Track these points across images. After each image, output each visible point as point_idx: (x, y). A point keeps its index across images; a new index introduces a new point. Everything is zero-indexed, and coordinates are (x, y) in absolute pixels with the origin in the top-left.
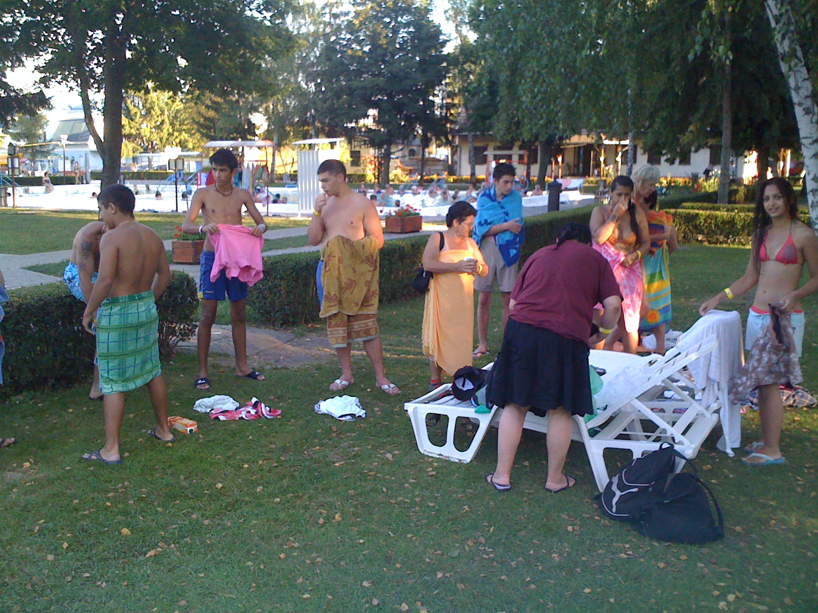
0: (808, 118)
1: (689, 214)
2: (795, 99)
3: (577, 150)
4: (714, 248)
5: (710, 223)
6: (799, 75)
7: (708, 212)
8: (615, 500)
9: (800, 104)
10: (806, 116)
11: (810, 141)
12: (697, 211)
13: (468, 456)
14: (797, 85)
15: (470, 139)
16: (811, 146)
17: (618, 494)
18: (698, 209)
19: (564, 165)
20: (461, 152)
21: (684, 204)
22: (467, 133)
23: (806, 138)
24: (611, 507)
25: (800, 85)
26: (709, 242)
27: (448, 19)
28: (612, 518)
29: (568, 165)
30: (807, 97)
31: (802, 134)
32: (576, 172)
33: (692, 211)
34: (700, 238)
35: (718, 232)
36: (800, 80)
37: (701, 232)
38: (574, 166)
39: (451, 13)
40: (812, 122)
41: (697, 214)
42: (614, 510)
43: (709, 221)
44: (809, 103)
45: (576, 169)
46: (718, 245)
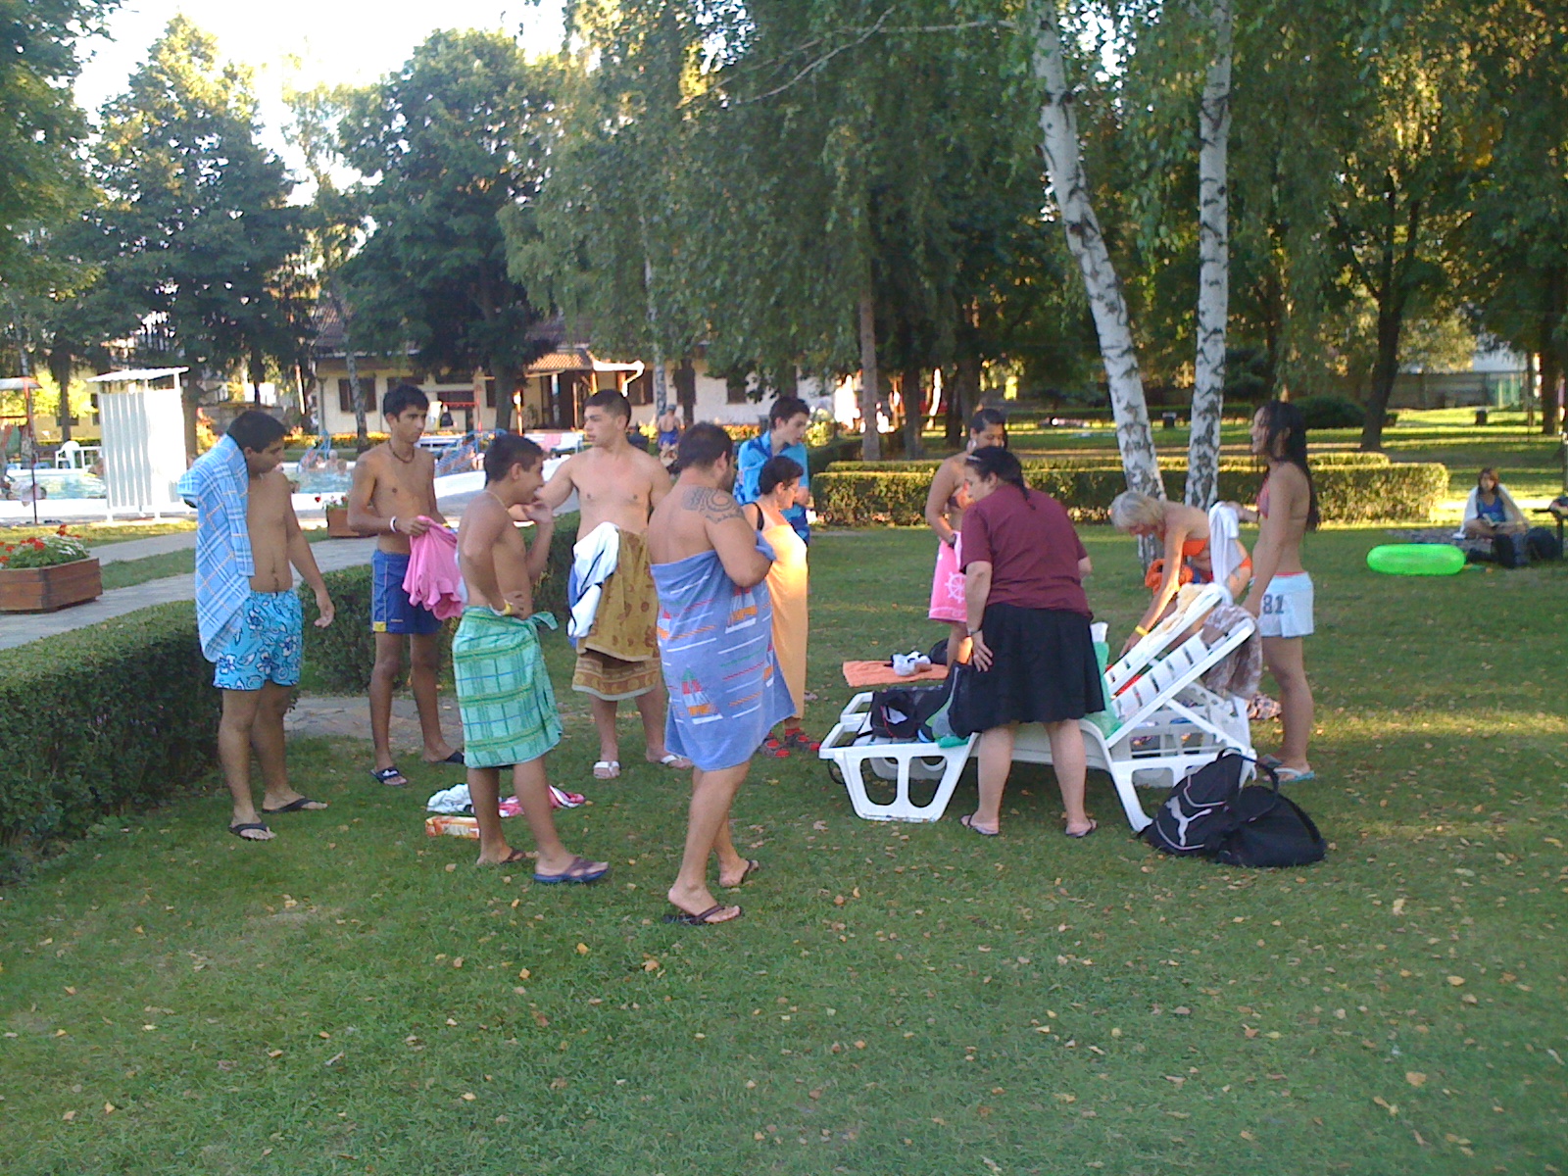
0: (1112, 317)
1: (860, 479)
2: (1093, 288)
3: (545, 381)
4: (903, 531)
5: (896, 492)
6: (1096, 254)
7: (891, 474)
8: (1182, 830)
9: (1100, 297)
10: (1110, 315)
11: (1118, 351)
12: (872, 474)
13: (935, 810)
14: (1094, 268)
15: (351, 366)
16: (1119, 360)
17: (1184, 822)
18: (876, 470)
19: (525, 409)
20: (322, 389)
21: (832, 464)
22: (343, 354)
23: (1112, 347)
24: (1177, 840)
25: (1098, 268)
26: (897, 522)
27: (289, 142)
28: (1182, 854)
29: (531, 408)
30: (1109, 286)
31: (1104, 342)
32: (547, 421)
33: (865, 474)
34: (881, 517)
35: (910, 505)
36: (1098, 261)
37: (883, 509)
38: (543, 410)
39: (296, 130)
40: (1118, 323)
41: (874, 478)
42: (1183, 842)
43: (894, 488)
44: (1112, 294)
45: (547, 416)
46: (912, 527)
